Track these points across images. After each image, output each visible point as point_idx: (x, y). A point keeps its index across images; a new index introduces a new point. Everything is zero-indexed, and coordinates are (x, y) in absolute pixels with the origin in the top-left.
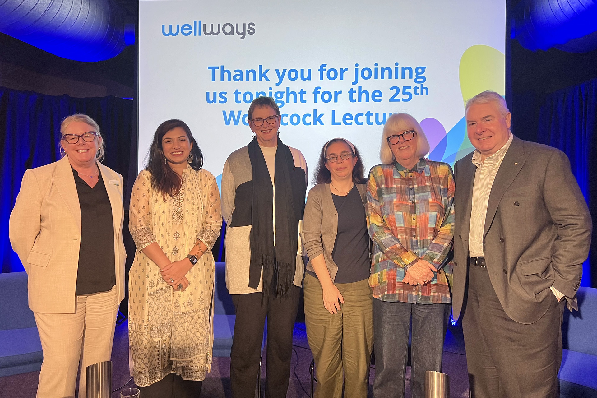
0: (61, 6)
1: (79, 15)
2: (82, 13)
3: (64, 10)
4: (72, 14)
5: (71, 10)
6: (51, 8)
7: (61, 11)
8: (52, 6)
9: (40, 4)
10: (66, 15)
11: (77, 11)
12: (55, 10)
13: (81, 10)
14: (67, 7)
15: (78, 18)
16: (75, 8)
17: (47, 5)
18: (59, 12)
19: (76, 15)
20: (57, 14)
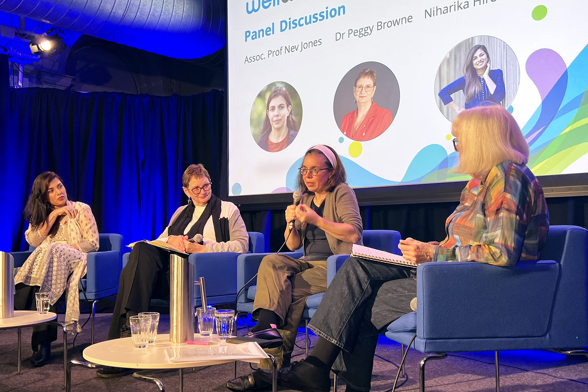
0: (140, 3)
1: (163, 10)
2: (165, 7)
3: (145, 7)
4: (154, 10)
5: (152, 6)
6: (130, 7)
7: (141, 8)
8: (130, 5)
9: (118, 5)
10: (148, 12)
11: (160, 6)
12: (135, 9)
13: (164, 5)
14: (147, 4)
15: (162, 13)
16: (156, 3)
17: (124, 5)
18: (139, 10)
19: (159, 10)
20: (138, 12)
